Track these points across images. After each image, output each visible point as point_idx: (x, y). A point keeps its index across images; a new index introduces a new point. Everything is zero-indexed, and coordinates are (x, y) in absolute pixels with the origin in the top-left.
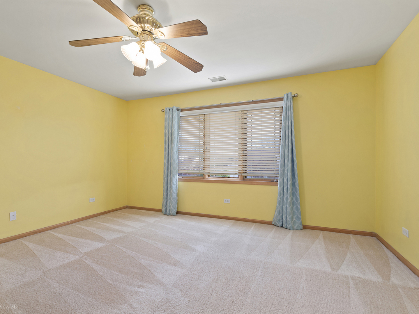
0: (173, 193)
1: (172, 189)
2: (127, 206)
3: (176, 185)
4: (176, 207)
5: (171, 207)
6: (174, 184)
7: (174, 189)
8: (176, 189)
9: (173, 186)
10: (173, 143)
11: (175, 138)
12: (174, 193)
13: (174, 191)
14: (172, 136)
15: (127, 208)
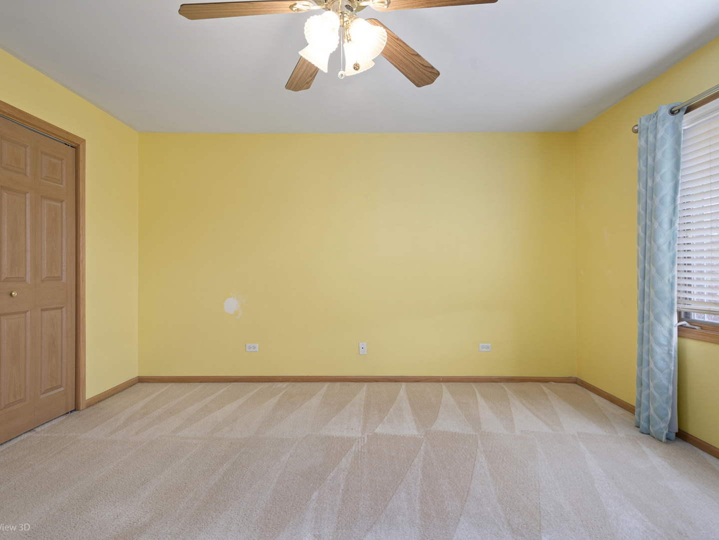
0: (656, 370)
1: (652, 357)
2: (577, 379)
3: (666, 348)
4: (667, 415)
5: (652, 411)
6: (660, 345)
7: (658, 358)
8: (667, 359)
9: (658, 349)
10: (656, 219)
11: (662, 202)
12: (662, 371)
13: (661, 364)
14: (654, 196)
15: (576, 383)
